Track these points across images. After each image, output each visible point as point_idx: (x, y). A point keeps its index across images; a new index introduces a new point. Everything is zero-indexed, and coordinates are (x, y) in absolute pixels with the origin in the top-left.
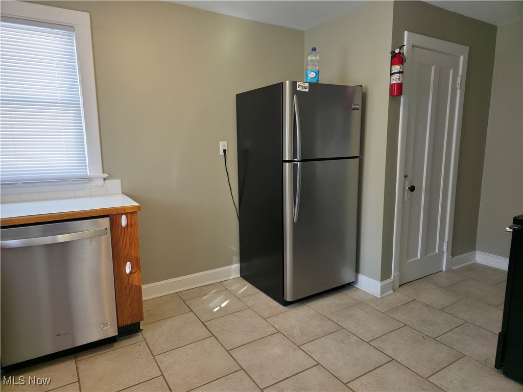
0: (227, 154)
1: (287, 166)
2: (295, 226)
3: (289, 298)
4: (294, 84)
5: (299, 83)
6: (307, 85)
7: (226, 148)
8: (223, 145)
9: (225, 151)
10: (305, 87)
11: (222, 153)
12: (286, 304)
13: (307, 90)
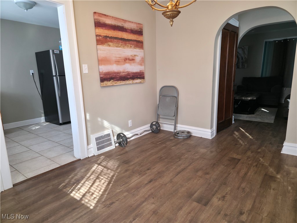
0: (34, 75)
1: (54, 77)
2: (60, 98)
3: (61, 122)
4: (53, 51)
5: (55, 51)
6: (58, 51)
7: (33, 73)
8: (31, 72)
9: (33, 74)
10: (58, 52)
11: (31, 74)
12: (61, 124)
13: (59, 53)
